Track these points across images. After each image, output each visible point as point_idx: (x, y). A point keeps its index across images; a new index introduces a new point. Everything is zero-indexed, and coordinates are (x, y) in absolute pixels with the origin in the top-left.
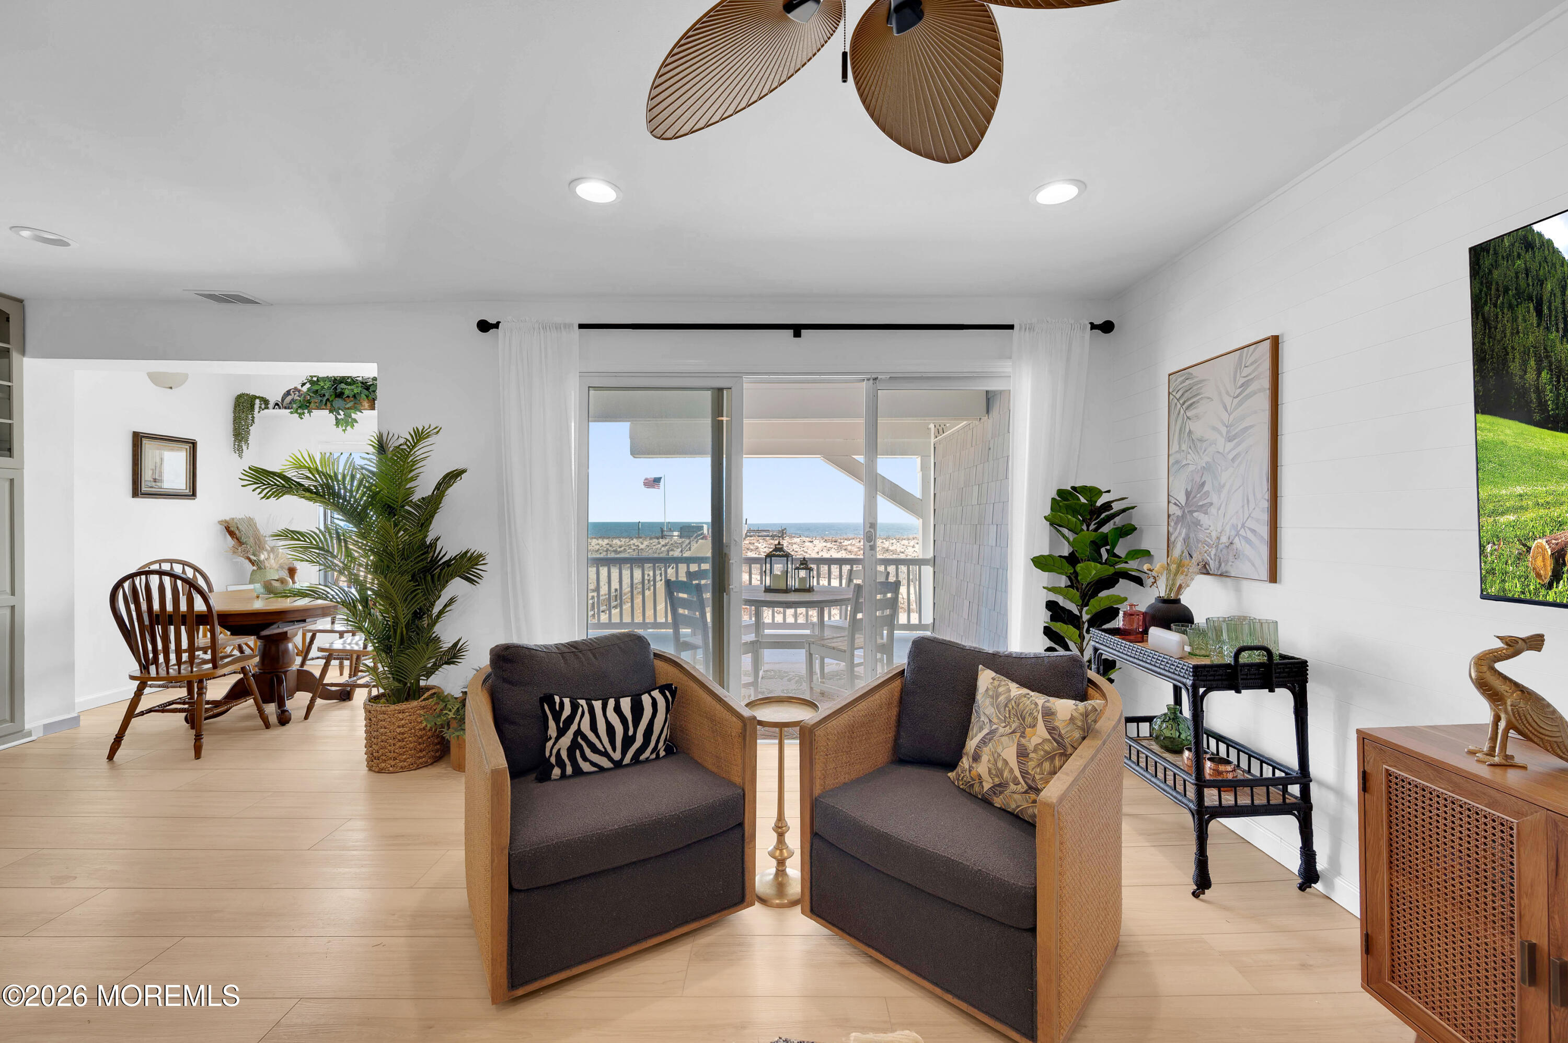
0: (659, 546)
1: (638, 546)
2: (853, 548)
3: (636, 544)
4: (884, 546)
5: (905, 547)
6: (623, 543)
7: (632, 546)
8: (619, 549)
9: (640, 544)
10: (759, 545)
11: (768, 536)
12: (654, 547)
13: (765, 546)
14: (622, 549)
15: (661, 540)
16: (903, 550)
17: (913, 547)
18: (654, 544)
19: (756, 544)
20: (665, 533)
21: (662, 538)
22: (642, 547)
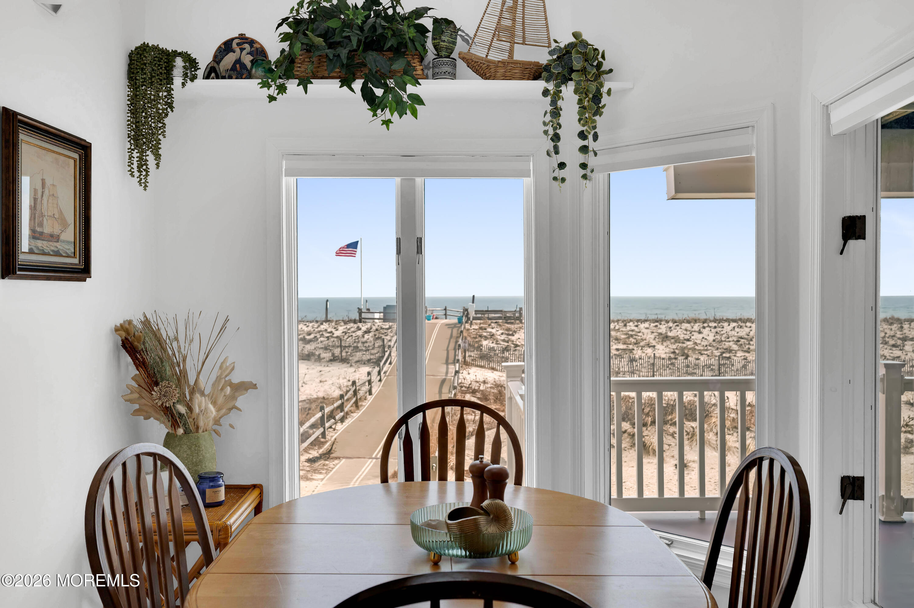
0: (359, 333)
1: (331, 332)
2: (618, 334)
3: (329, 330)
4: (660, 331)
5: (688, 333)
6: (310, 329)
7: (324, 333)
8: (308, 337)
9: (333, 330)
10: (494, 331)
11: (500, 318)
12: (354, 334)
13: (501, 331)
14: (312, 336)
15: (360, 325)
16: (687, 337)
17: (700, 332)
18: (352, 329)
19: (489, 330)
20: (363, 315)
21: (360, 322)
22: (337, 333)
